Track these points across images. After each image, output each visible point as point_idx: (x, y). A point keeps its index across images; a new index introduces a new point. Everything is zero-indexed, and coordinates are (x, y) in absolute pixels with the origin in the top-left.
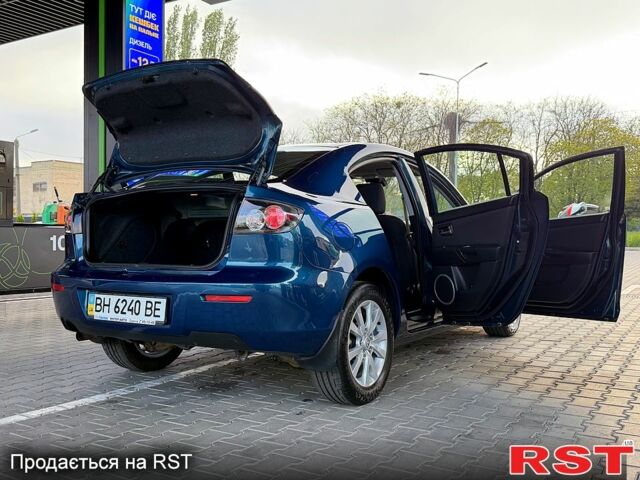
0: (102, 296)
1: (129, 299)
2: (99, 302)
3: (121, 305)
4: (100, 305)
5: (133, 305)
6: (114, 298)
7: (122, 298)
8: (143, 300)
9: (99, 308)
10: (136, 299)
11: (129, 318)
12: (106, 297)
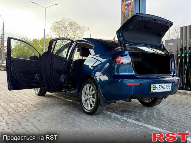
0: (155, 85)
1: (162, 85)
2: (154, 87)
3: (160, 87)
4: (154, 88)
5: (163, 86)
6: (158, 85)
7: (160, 85)
8: (166, 84)
9: (154, 89)
10: (164, 84)
11: (163, 90)
12: (156, 85)
